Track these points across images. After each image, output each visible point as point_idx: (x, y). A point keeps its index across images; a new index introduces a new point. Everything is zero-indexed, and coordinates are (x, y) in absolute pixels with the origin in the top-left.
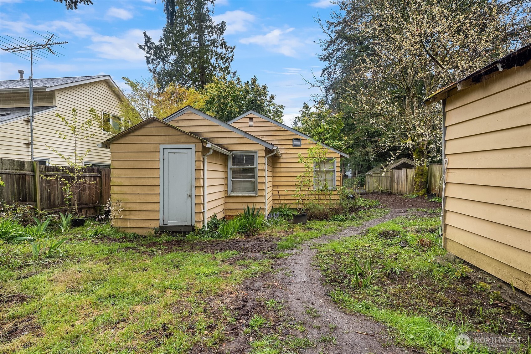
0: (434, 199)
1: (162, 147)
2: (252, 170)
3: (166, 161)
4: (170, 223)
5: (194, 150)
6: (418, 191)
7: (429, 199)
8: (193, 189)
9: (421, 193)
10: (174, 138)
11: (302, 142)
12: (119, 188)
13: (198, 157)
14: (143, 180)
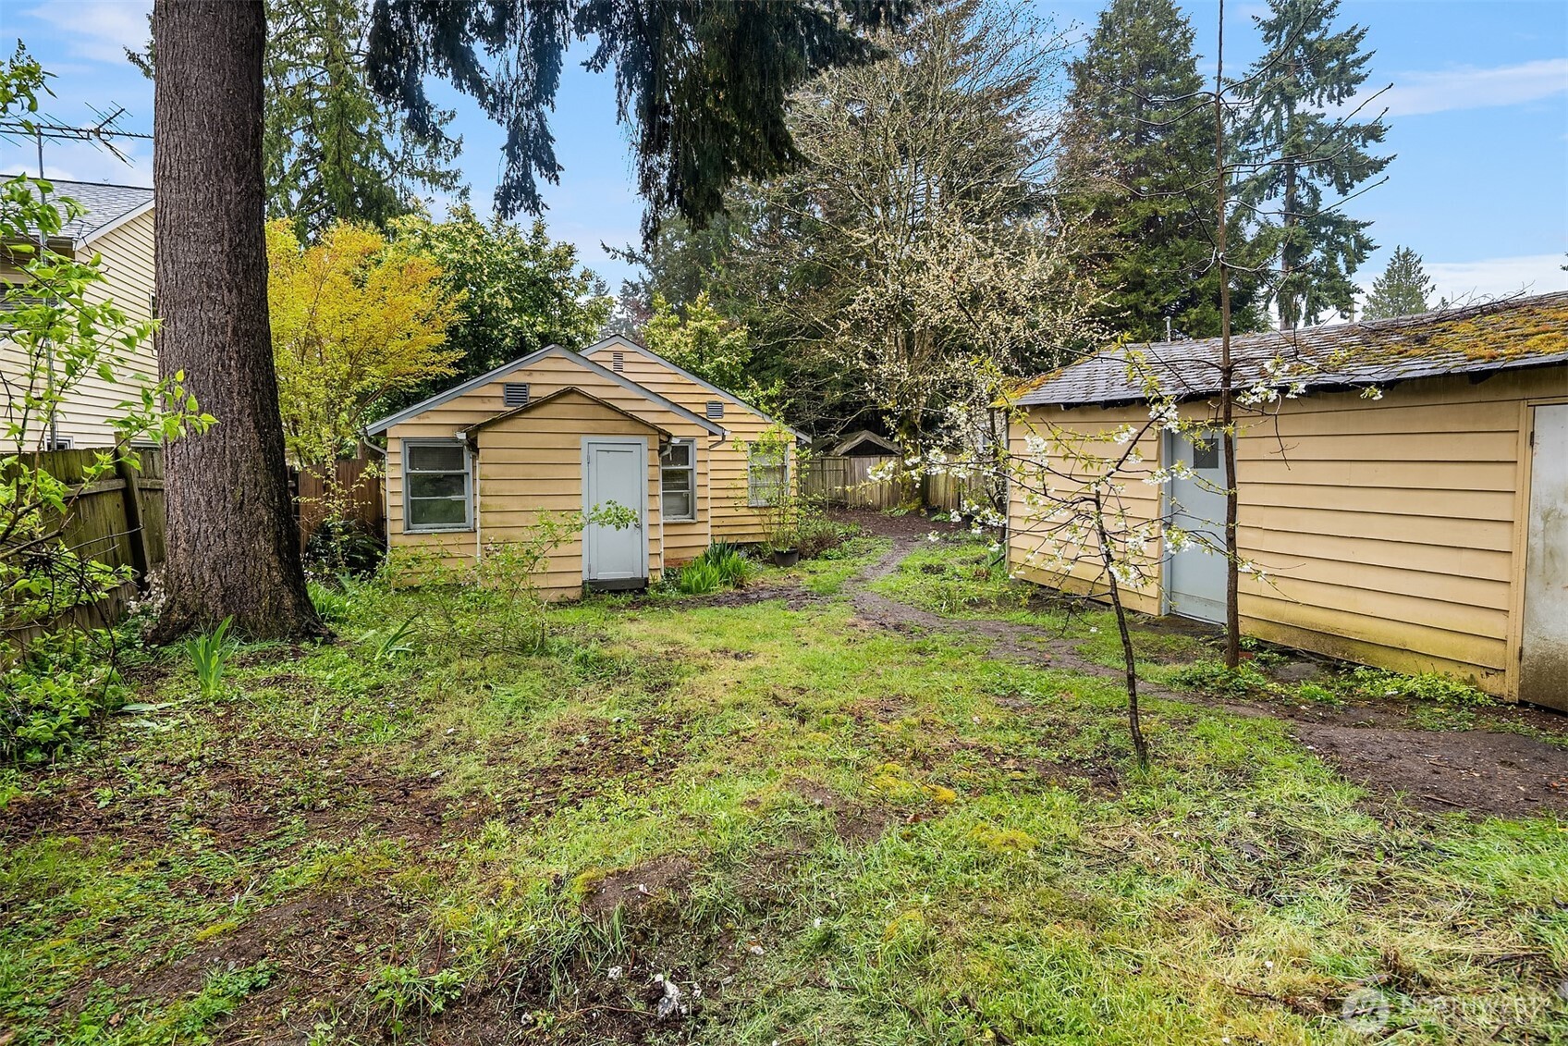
0: (938, 517)
1: (585, 440)
2: (684, 474)
3: (593, 466)
4: (602, 576)
5: (645, 447)
6: (909, 501)
7: (929, 516)
8: (645, 514)
9: (913, 506)
10: (609, 426)
11: (726, 409)
12: (498, 517)
13: (652, 458)
14: (549, 500)
